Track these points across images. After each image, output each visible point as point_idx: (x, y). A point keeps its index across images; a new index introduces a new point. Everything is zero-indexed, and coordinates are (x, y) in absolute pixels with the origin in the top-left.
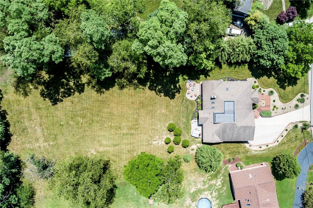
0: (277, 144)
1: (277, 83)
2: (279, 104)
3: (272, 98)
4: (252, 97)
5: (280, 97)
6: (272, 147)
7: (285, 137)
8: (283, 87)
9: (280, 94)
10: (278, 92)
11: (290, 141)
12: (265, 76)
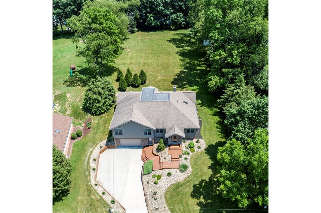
0: (93, 182)
1: (202, 181)
2: (165, 184)
3: (175, 172)
4: (175, 127)
5: (177, 186)
6: (89, 175)
7: (101, 197)
8: (196, 193)
9: (181, 186)
10: (186, 181)
11: (91, 205)
12: (213, 162)
